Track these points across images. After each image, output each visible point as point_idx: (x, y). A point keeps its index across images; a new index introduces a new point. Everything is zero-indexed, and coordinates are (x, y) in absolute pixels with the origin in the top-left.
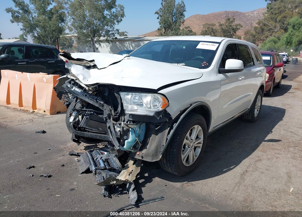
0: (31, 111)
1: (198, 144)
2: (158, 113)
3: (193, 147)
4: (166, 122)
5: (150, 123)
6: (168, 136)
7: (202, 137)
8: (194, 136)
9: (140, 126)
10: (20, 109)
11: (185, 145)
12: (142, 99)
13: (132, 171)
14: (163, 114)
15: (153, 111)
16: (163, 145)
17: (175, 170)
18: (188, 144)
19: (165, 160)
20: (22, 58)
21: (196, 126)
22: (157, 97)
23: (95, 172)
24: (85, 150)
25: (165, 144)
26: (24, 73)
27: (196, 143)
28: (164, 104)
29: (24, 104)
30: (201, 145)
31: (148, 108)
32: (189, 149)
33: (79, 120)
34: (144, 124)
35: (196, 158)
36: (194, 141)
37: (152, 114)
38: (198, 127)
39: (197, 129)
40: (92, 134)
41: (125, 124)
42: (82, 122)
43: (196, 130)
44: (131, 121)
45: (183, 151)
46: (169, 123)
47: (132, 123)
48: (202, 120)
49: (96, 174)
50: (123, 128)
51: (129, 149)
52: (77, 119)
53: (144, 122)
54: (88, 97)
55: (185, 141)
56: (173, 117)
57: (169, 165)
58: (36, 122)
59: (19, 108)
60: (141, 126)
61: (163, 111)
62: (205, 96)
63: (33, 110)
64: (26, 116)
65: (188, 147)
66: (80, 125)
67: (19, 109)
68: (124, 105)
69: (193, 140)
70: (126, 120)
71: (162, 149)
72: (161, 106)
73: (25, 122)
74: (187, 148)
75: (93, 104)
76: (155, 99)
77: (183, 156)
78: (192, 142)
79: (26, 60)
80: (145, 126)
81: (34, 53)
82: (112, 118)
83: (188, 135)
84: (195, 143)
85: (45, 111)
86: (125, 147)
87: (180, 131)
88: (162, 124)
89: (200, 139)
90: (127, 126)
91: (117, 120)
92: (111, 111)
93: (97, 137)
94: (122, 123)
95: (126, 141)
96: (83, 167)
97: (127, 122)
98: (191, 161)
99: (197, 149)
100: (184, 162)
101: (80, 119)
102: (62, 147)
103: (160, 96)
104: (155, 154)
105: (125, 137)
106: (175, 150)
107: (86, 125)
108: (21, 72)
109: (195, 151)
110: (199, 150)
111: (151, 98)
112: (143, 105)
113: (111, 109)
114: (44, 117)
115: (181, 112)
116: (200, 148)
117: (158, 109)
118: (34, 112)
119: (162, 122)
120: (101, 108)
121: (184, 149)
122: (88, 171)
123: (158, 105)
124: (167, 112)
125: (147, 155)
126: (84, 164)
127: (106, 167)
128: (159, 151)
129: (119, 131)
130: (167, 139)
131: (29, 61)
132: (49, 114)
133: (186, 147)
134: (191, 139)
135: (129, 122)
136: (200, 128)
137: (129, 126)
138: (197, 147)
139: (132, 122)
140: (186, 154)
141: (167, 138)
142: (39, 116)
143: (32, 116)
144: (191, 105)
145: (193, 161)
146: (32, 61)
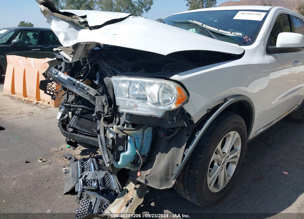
0: (35, 102)
1: (232, 158)
2: (170, 113)
3: (226, 164)
4: (183, 127)
5: (159, 127)
6: (186, 152)
7: (239, 147)
8: (227, 149)
9: (143, 132)
10: (25, 100)
11: (213, 162)
12: (144, 89)
13: (132, 199)
14: (178, 115)
15: (161, 110)
16: (177, 165)
17: (197, 200)
18: (217, 160)
19: (181, 185)
20: (36, 44)
21: (232, 133)
22: (169, 86)
23: (81, 194)
24: (81, 156)
25: (180, 163)
26: (28, 58)
27: (230, 157)
28: (180, 98)
29: (28, 94)
30: (237, 160)
31: (155, 104)
32: (219, 167)
33: (68, 117)
34: (150, 129)
35: (228, 179)
36: (228, 155)
37: (159, 115)
38: (235, 133)
39: (233, 137)
40: (84, 137)
41: (119, 129)
42: (72, 120)
43: (231, 139)
44: (130, 123)
45: (210, 170)
46: (188, 129)
47: (130, 127)
48: (241, 124)
49: (81, 197)
50: (117, 134)
51: (126, 165)
52: (66, 116)
53: (150, 126)
54: (76, 87)
55: (214, 156)
56: (196, 119)
57: (187, 192)
58: (35, 116)
59: (23, 98)
60: (146, 131)
61: (177, 109)
62: (247, 86)
63: (37, 101)
64: (27, 108)
65: (218, 164)
66: (70, 124)
67: (23, 100)
68: (117, 98)
69: (225, 153)
70: (122, 123)
71: (176, 171)
72: (174, 102)
73: (23, 116)
74: (216, 166)
75: (84, 97)
76: (167, 90)
77: (209, 180)
78: (224, 156)
79: (40, 46)
80: (151, 131)
81: (51, 38)
82: (102, 118)
83: (219, 147)
84: (228, 157)
85: (49, 103)
86: (119, 163)
87: (207, 141)
88: (177, 131)
89: (236, 150)
90: (122, 131)
91: (109, 121)
92: (104, 106)
93: (90, 142)
94: (115, 127)
95: (122, 155)
96: (69, 184)
97: (123, 125)
98: (222, 185)
99: (230, 164)
100: (212, 188)
101: (70, 116)
102: (53, 149)
103: (174, 85)
104: (165, 178)
105: (121, 148)
106: (197, 172)
107: (77, 124)
108: (25, 58)
109: (227, 168)
110: (233, 167)
111: (160, 88)
112: (146, 99)
113: (105, 104)
114: (47, 110)
115: (209, 111)
116: (235, 164)
117: (169, 106)
118: (39, 103)
119: (178, 127)
120: (92, 102)
121: (211, 169)
122: (73, 192)
123: (170, 99)
124: (184, 111)
125: (153, 178)
126: (71, 181)
127: (98, 187)
128: (170, 173)
129: (112, 138)
130: (184, 156)
131: (44, 47)
132: (54, 106)
133: (215, 164)
134: (224, 153)
135: (126, 125)
136: (237, 135)
137: (125, 131)
138: (230, 163)
139: (130, 125)
140: (214, 175)
141: (184, 154)
142: (42, 109)
143: (35, 107)
144: (225, 100)
145: (224, 184)
146: (46, 47)
